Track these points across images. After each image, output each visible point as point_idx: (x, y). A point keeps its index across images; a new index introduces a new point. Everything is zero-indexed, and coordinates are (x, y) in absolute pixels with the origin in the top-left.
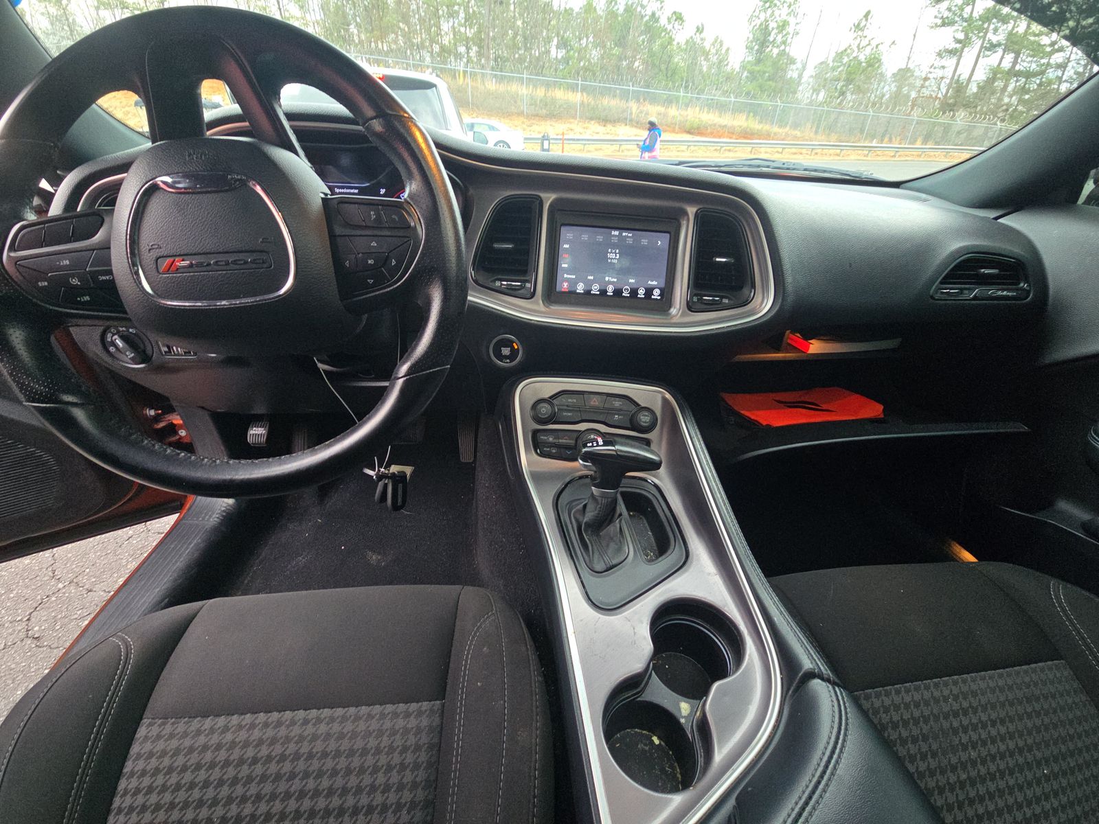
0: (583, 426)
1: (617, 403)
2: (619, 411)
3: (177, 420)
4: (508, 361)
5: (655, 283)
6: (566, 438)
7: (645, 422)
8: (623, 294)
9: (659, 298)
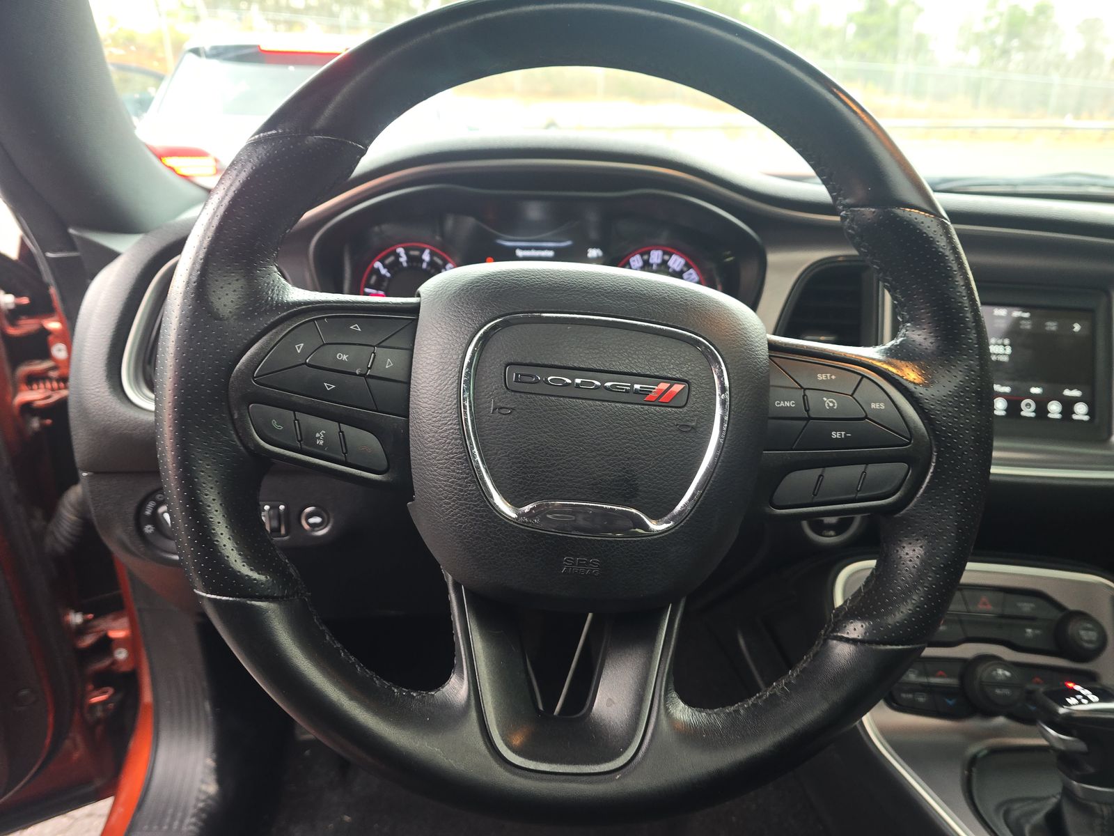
0: (968, 651)
1: (1027, 607)
2: (1030, 619)
3: (119, 631)
4: (832, 533)
5: (1076, 393)
6: (940, 672)
7: (1090, 642)
8: (1023, 413)
9: (1086, 418)
